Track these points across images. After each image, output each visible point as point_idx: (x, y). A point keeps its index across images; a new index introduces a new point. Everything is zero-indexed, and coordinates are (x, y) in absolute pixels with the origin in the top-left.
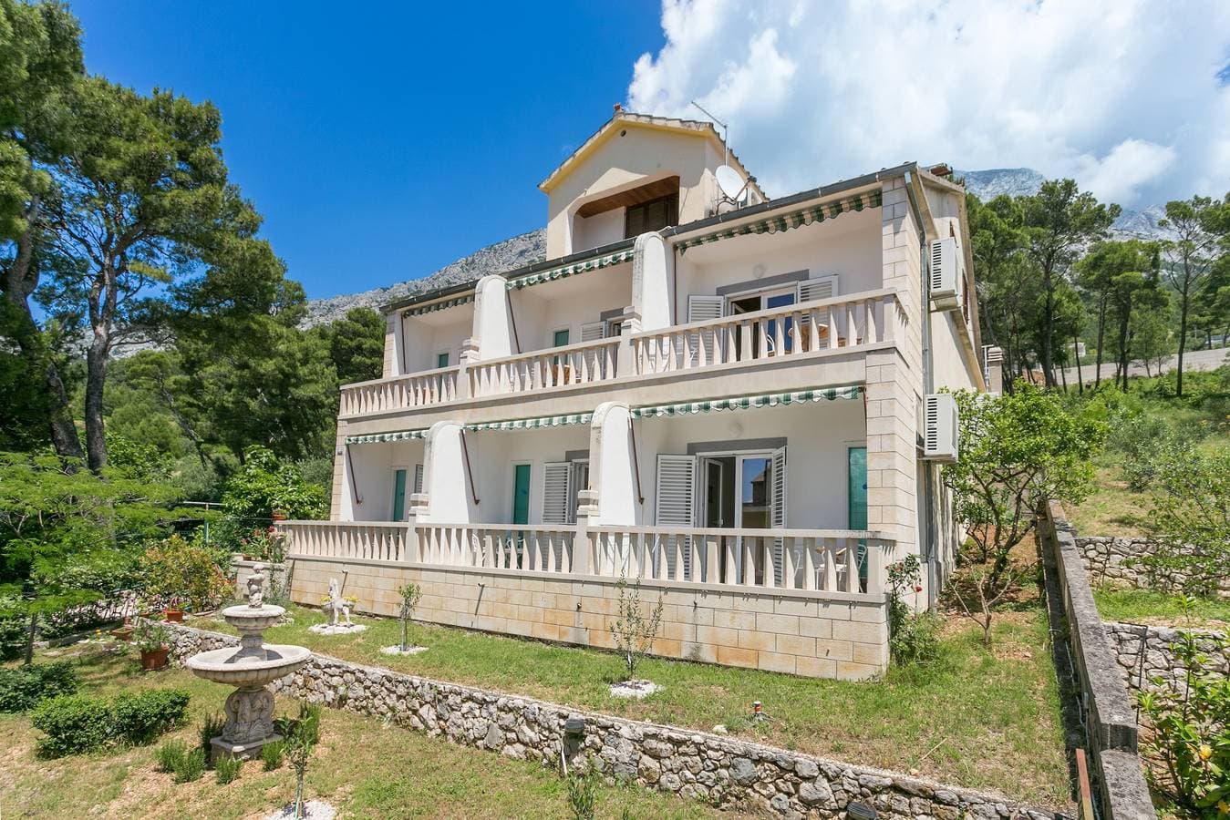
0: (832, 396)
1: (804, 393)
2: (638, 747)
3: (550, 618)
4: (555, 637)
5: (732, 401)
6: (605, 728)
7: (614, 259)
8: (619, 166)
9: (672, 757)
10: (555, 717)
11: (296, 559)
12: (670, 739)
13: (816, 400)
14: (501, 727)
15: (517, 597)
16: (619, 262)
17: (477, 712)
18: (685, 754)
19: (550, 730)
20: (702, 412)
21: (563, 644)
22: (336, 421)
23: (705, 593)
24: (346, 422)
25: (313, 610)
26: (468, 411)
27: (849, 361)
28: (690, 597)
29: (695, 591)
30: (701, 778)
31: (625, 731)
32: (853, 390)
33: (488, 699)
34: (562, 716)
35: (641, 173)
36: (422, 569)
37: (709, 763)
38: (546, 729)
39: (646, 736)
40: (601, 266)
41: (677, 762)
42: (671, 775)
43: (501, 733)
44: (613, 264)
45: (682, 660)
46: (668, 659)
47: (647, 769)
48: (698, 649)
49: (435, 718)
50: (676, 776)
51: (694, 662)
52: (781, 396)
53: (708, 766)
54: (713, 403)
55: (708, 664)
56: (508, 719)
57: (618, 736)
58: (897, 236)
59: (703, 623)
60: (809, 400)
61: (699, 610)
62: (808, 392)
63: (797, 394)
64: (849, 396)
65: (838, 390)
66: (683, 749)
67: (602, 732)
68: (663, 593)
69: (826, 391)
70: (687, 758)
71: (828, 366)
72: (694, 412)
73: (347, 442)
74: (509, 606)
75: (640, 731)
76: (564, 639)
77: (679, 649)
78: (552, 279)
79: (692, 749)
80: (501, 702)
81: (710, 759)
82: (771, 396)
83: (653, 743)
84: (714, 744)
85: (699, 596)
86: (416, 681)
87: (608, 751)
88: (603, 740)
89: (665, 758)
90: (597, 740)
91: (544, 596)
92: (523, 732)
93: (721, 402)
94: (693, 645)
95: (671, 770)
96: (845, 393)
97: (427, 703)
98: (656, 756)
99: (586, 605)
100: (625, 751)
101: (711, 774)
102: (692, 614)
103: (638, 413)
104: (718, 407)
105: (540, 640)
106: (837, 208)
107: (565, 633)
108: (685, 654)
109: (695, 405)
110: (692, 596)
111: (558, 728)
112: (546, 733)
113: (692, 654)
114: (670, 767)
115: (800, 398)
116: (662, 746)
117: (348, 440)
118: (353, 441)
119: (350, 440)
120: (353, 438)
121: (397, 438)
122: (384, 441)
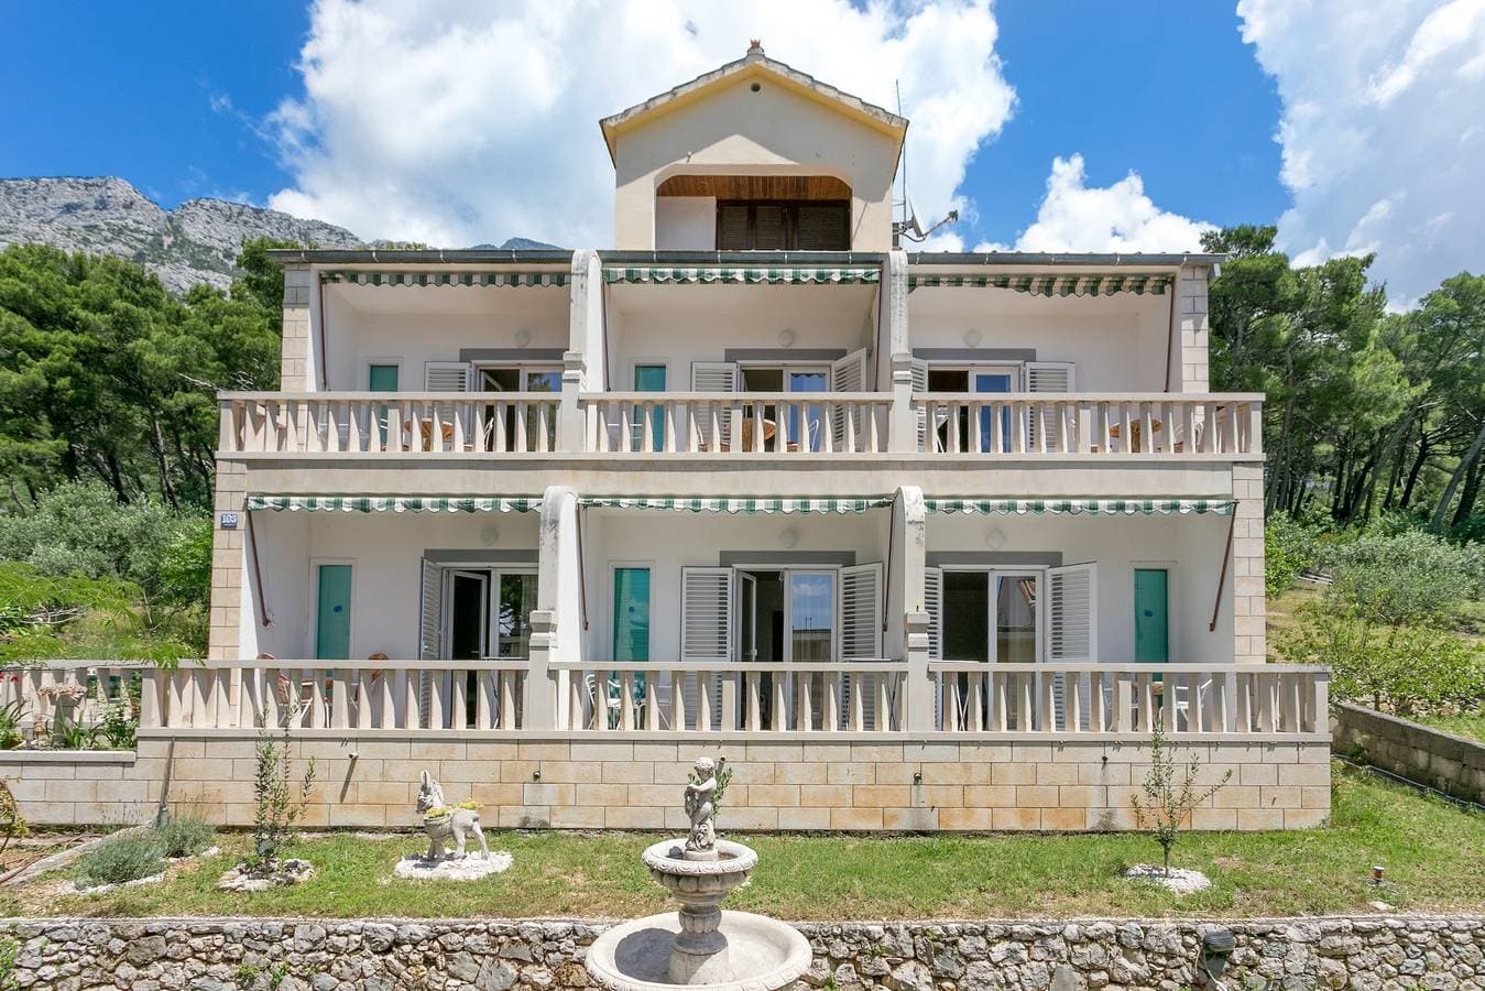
0: (1201, 509)
1: (1169, 502)
2: (1314, 950)
3: (861, 798)
4: (876, 825)
5: (1074, 503)
6: (1262, 935)
7: (820, 276)
8: (747, 135)
9: (1362, 952)
10: (1174, 935)
11: (177, 739)
12: (1356, 931)
13: (1184, 511)
14: (1079, 969)
15: (794, 773)
16: (781, 281)
17: (1024, 955)
18: (1382, 944)
19: (1170, 955)
20: (1032, 512)
21: (890, 834)
22: (214, 461)
23: (1117, 745)
24: (244, 466)
25: (359, 835)
26: (586, 475)
27: (1213, 470)
28: (1098, 752)
29: (1104, 744)
30: (1407, 968)
31: (1292, 933)
32: (1226, 505)
33: (1046, 932)
34: (1184, 932)
35: (789, 158)
36: (570, 742)
37: (1415, 949)
38: (1160, 954)
39: (1325, 933)
40: (796, 281)
41: (1370, 957)
42: (1366, 974)
43: (1078, 977)
44: (816, 283)
45: (1088, 832)
46: (1066, 833)
47: (1332, 974)
48: (1110, 815)
49: (930, 980)
50: (1373, 973)
51: (1106, 833)
52: (1140, 502)
53: (1415, 952)
54: (1048, 503)
55: (1125, 833)
56: (1093, 953)
57: (1284, 941)
58: (1198, 334)
59: (1117, 782)
60: (1175, 511)
61: (1109, 766)
62: (1173, 501)
63: (1160, 502)
64: (1222, 511)
65: (1209, 502)
66: (1374, 940)
67: (1258, 942)
68: (1056, 749)
69: (1196, 502)
70: (1385, 949)
71: (1189, 473)
72: (1022, 512)
73: (252, 504)
74: (781, 789)
75: (1315, 929)
76: (894, 827)
77: (1084, 820)
78: (703, 281)
79: (1390, 936)
80: (1072, 930)
81: (1415, 944)
82: (1127, 502)
83: (1337, 941)
84: (1418, 925)
85: (1109, 749)
86: (876, 928)
87: (1270, 964)
88: (1260, 952)
89: (1354, 955)
90: (1252, 953)
91: (850, 769)
92: (1120, 966)
93: (1060, 502)
94: (1103, 812)
95: (1366, 968)
96: (1219, 507)
97: (906, 960)
98: (1343, 956)
99: (929, 773)
100: (1298, 959)
101: (1418, 961)
102: (1099, 772)
103: (932, 506)
104: (1055, 508)
105: (846, 832)
106: (1117, 284)
107: (894, 817)
108: (1091, 823)
109: (1021, 503)
110: (1101, 749)
111: (1183, 950)
112: (1163, 961)
113: (1101, 823)
114: (1364, 965)
115: (1164, 507)
116: (1347, 941)
117: (256, 501)
118: (272, 505)
119: (262, 502)
120: (272, 498)
121: (405, 506)
122: (366, 510)
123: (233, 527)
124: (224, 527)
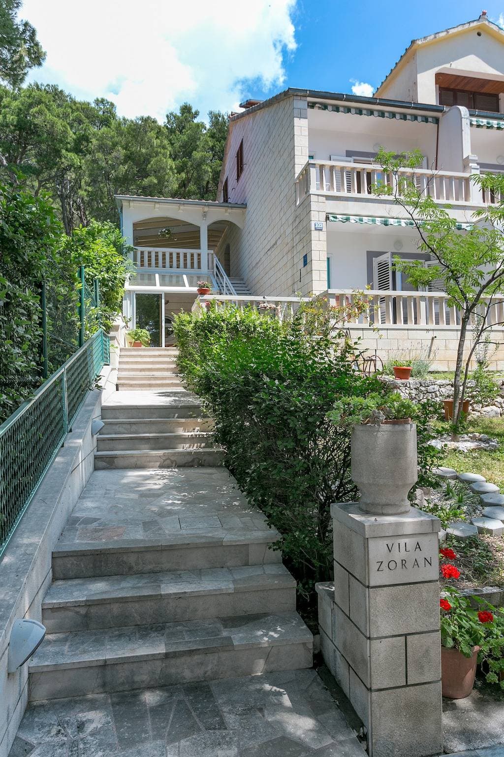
22: (309, 195)
24: (324, 198)
73: (331, 218)
117: (333, 217)
118: (341, 219)
119: (336, 218)
120: (341, 216)
121: (406, 224)
122: (386, 225)
123: (321, 230)
124: (316, 229)
